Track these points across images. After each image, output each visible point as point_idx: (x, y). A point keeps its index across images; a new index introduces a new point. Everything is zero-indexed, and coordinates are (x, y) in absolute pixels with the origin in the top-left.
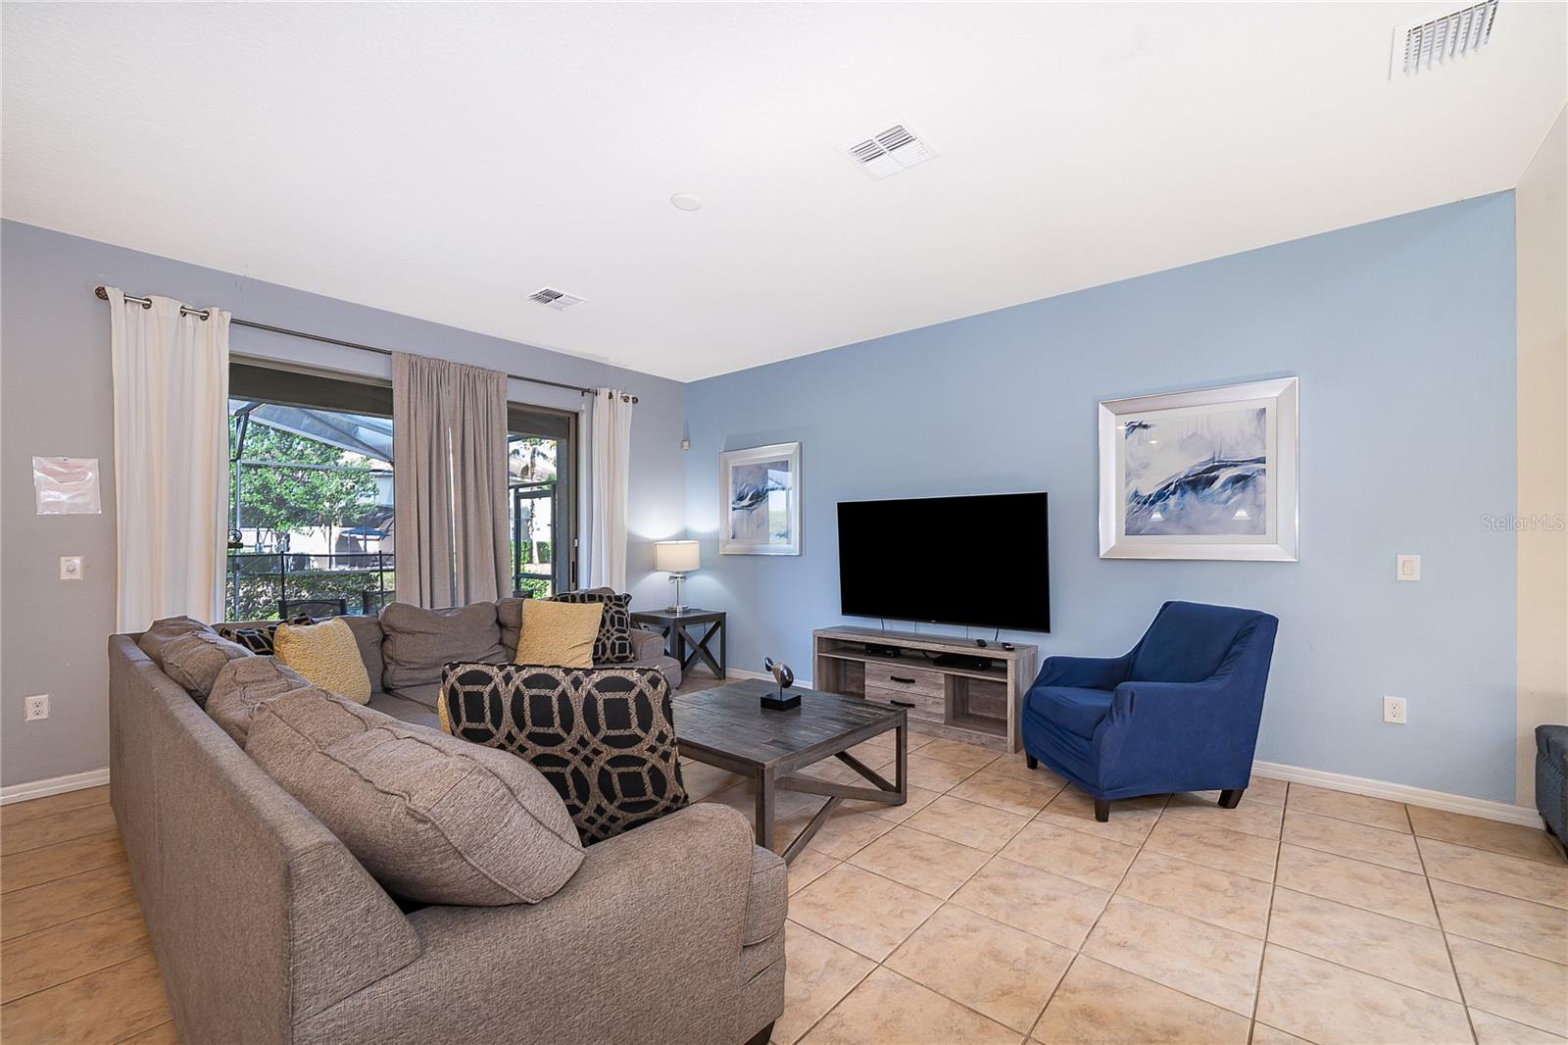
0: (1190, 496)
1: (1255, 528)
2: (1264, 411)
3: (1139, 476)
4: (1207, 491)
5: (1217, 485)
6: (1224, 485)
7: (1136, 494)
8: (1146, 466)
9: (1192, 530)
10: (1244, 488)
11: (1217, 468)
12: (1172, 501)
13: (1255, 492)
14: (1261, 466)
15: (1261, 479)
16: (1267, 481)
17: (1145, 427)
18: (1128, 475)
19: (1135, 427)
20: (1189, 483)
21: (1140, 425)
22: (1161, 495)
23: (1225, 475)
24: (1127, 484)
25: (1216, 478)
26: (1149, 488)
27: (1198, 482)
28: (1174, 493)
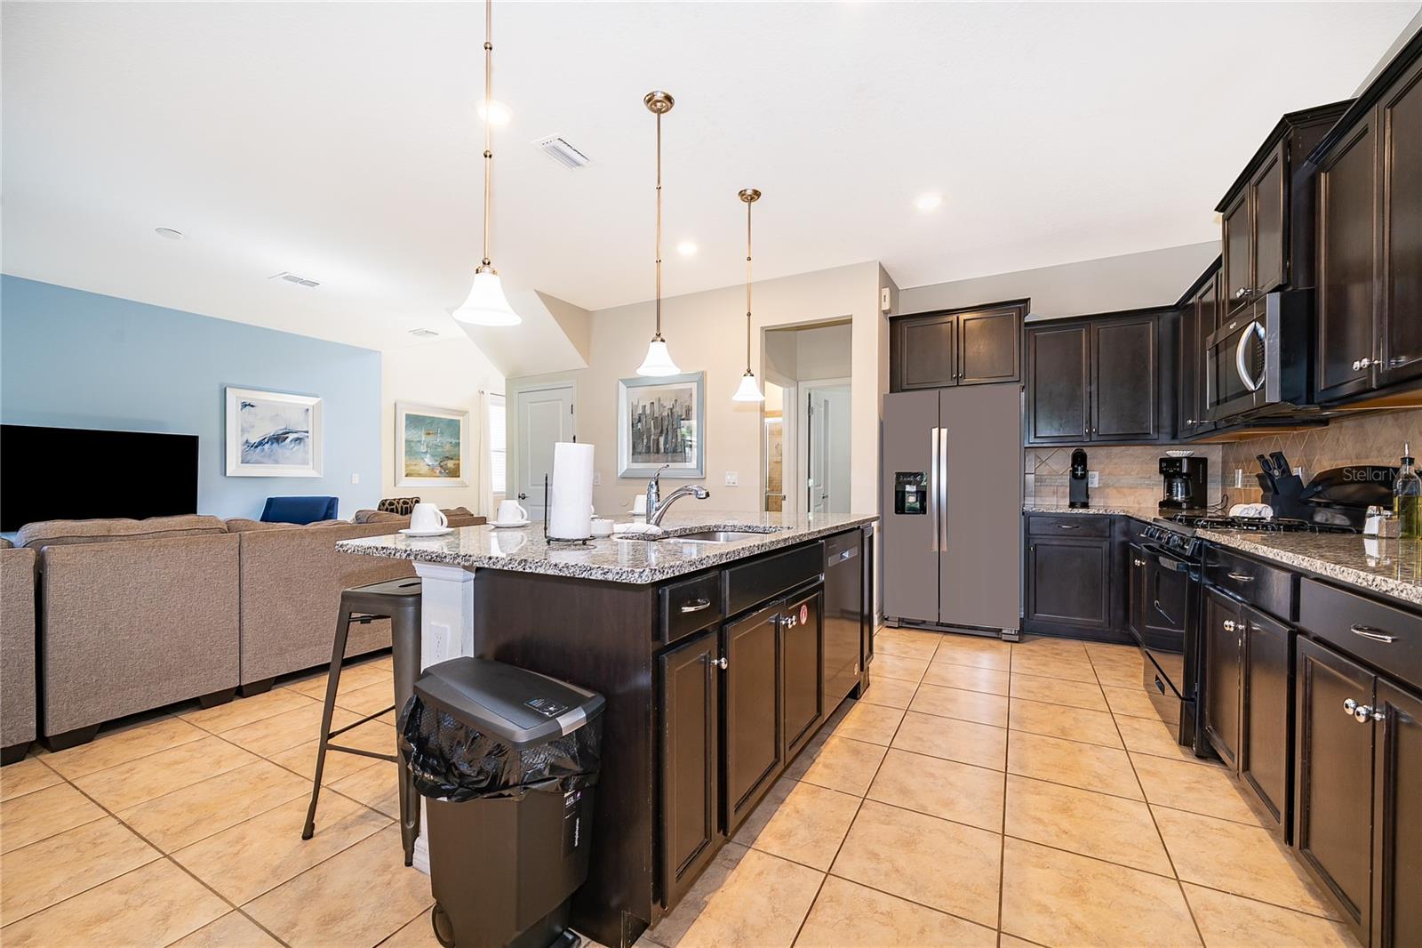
0: (275, 445)
1: (304, 462)
2: (308, 410)
3: (249, 432)
4: (283, 443)
5: (288, 440)
6: (291, 441)
7: (247, 442)
8: (253, 427)
9: (276, 462)
10: (300, 443)
11: (288, 433)
12: (267, 446)
13: (305, 445)
14: (307, 434)
15: (306, 440)
16: (309, 441)
17: (252, 406)
18: (242, 431)
19: (246, 405)
20: (275, 438)
21: (249, 405)
22: (261, 443)
23: (291, 436)
24: (242, 435)
25: (287, 437)
26: (255, 439)
27: (278, 439)
28: (267, 443)
